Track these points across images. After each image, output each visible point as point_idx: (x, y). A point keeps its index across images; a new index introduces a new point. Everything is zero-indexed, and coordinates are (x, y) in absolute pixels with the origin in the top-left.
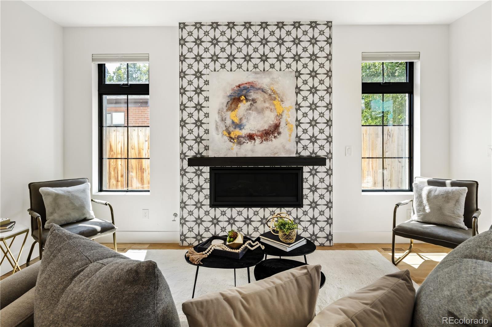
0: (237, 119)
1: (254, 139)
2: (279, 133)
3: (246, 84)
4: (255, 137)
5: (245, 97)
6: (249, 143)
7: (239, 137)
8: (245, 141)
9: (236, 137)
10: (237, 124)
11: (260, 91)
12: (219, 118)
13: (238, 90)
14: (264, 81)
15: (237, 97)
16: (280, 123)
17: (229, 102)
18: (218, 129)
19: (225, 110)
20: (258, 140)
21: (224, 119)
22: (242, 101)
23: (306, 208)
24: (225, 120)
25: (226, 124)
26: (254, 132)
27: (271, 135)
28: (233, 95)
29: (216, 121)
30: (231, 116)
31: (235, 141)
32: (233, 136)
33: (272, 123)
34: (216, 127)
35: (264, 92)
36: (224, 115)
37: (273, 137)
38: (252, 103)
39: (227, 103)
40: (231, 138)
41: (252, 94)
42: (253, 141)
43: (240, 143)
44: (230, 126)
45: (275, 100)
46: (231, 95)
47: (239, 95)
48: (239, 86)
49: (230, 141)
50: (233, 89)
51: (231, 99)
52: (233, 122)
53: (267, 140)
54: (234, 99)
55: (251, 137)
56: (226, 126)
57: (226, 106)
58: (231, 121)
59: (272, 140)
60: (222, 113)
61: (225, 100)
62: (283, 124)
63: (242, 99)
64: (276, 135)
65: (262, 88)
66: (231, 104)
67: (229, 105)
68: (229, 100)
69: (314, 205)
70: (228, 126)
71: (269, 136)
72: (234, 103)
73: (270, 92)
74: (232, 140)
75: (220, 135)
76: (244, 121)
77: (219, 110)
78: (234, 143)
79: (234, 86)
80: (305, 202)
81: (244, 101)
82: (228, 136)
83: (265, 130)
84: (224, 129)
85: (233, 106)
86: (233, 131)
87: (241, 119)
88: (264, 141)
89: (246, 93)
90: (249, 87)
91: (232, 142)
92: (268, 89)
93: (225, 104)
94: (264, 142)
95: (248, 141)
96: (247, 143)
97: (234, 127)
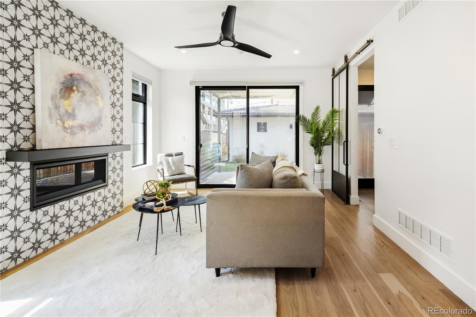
0: (71, 108)
1: (85, 130)
2: (101, 125)
3: (77, 74)
4: (85, 128)
5: (76, 87)
6: (81, 133)
7: (72, 127)
8: (78, 132)
9: (70, 127)
10: (71, 114)
11: (88, 85)
12: (52, 104)
13: (71, 79)
14: (90, 76)
15: (69, 86)
16: (101, 116)
17: (62, 89)
18: (52, 117)
19: (58, 97)
20: (87, 131)
21: (57, 107)
22: (73, 91)
23: (110, 186)
24: (59, 108)
25: (59, 112)
26: (84, 123)
27: (96, 126)
28: (65, 82)
29: (49, 108)
30: (65, 104)
31: (69, 131)
32: (66, 125)
33: (96, 115)
34: (50, 115)
35: (91, 87)
36: (58, 102)
37: (98, 128)
38: (82, 95)
39: (61, 90)
40: (64, 127)
41: (82, 86)
42: (84, 132)
43: (73, 134)
44: (64, 115)
45: (98, 96)
46: (64, 83)
47: (72, 85)
48: (71, 75)
49: (64, 131)
50: (65, 77)
51: (64, 87)
52: (67, 111)
53: (93, 131)
54: (67, 87)
55: (82, 128)
56: (60, 115)
57: (60, 93)
58: (64, 110)
59: (97, 132)
60: (55, 100)
61: (59, 87)
62: (103, 118)
63: (74, 89)
64: (99, 126)
65: (89, 82)
66: (65, 92)
67: (63, 92)
68: (63, 87)
69: (114, 183)
70: (62, 115)
71: (95, 127)
72: (67, 91)
73: (94, 87)
74: (66, 131)
75: (54, 124)
76: (77, 112)
77: (52, 96)
78: (68, 133)
79: (66, 74)
80: (110, 181)
81: (76, 92)
82: (62, 125)
83: (92, 122)
84: (58, 117)
85: (66, 94)
86: (67, 121)
87: (74, 109)
88: (91, 131)
89: (78, 84)
90: (80, 79)
91: (66, 132)
92: (93, 85)
93: (58, 91)
94: (92, 133)
95: (80, 131)
96: (79, 133)
97: (68, 116)
